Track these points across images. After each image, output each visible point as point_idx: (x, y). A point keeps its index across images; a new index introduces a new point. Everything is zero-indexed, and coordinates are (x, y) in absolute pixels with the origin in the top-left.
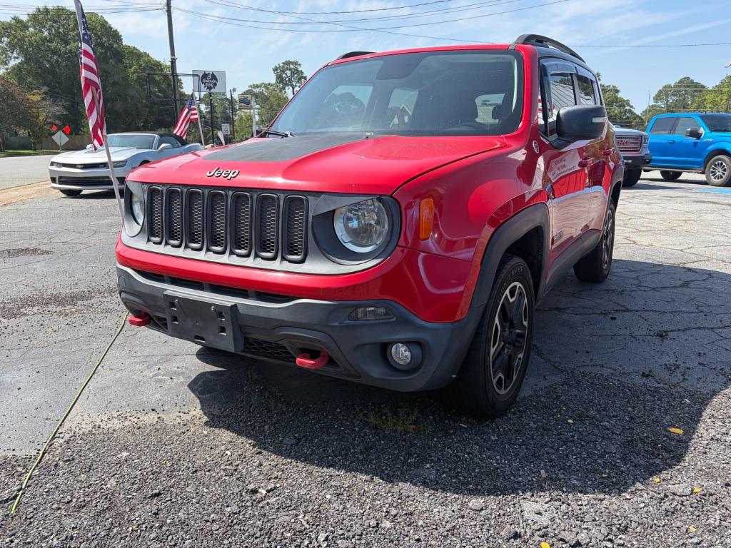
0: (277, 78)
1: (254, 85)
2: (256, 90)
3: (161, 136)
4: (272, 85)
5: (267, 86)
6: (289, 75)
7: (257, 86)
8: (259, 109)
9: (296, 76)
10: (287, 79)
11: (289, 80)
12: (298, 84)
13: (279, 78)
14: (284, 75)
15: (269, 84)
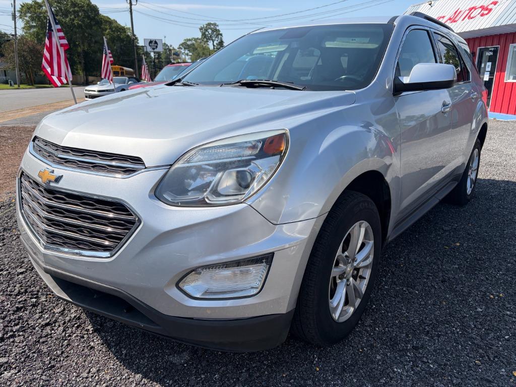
0: (202, 35)
1: (187, 39)
2: (189, 43)
3: (129, 78)
4: (200, 39)
5: (196, 40)
6: (210, 32)
7: (190, 40)
8: (191, 56)
9: (215, 33)
10: (209, 35)
11: (210, 36)
12: (216, 39)
13: (204, 35)
14: (207, 33)
15: (198, 39)
